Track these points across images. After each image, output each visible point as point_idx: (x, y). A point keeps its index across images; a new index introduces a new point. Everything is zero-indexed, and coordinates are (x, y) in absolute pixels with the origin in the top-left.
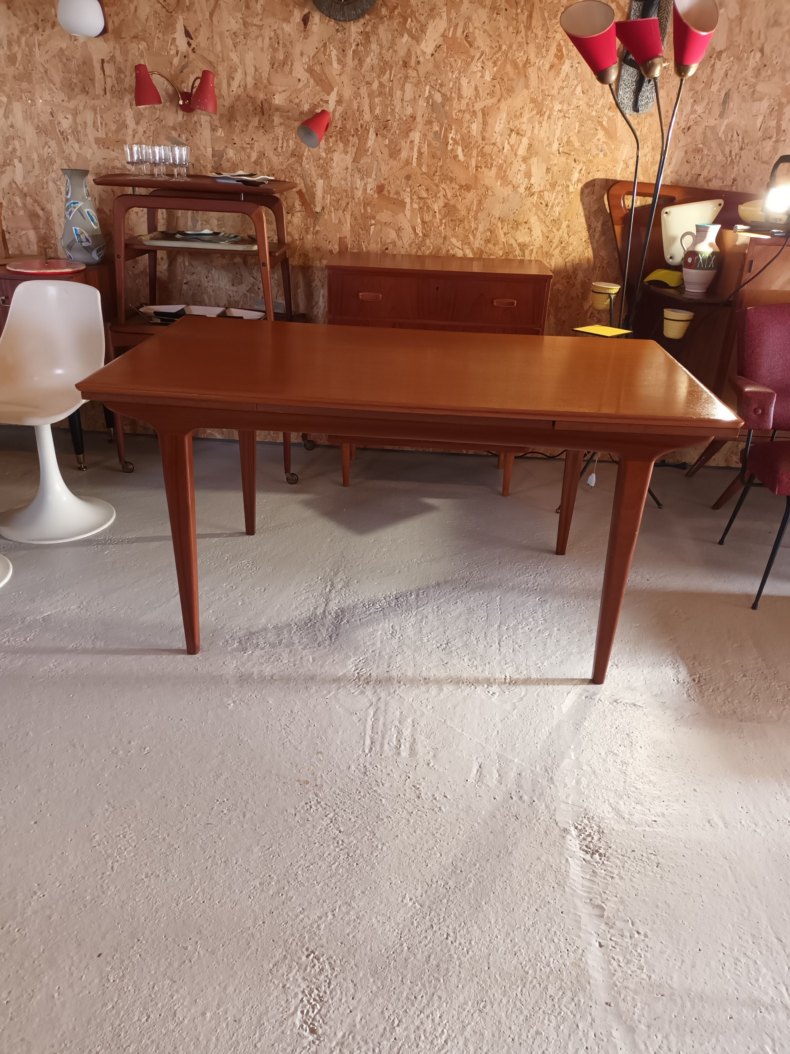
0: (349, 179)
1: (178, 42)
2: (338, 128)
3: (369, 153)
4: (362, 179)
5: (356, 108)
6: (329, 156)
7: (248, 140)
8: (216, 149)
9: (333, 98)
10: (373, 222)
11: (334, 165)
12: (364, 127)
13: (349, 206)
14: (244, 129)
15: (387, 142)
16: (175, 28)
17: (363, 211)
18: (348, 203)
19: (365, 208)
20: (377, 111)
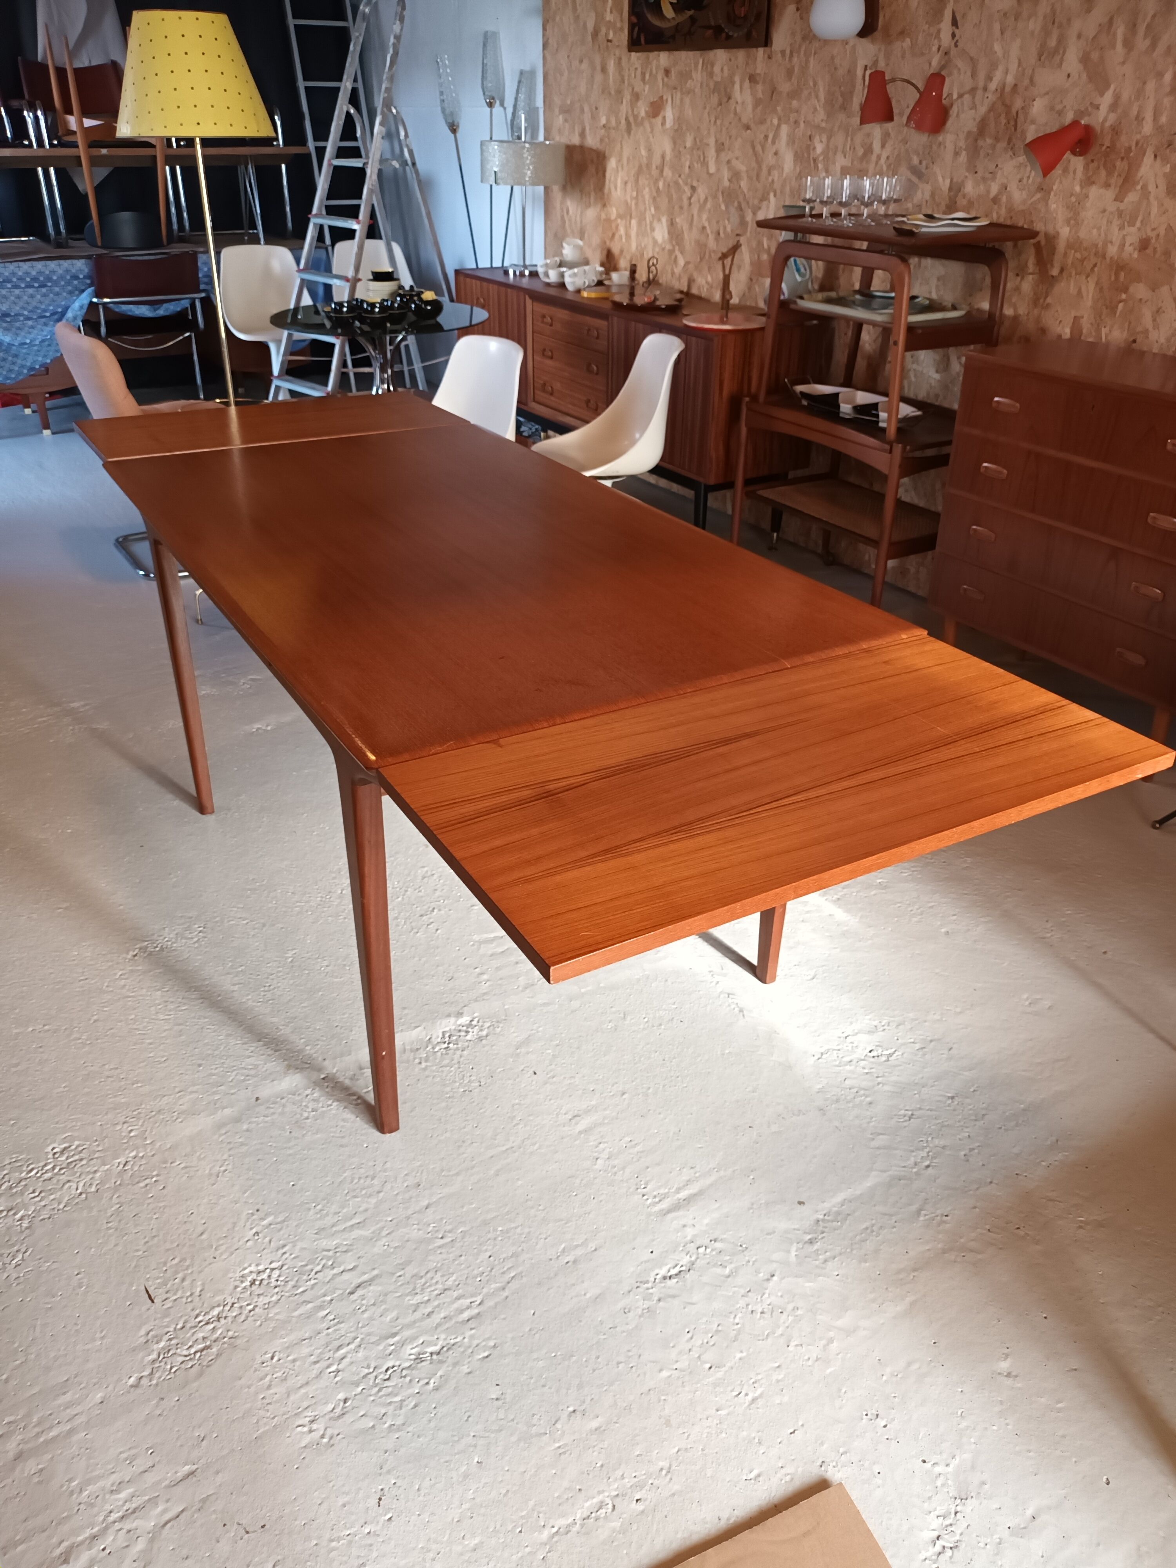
0: (1104, 228)
1: (942, 36)
2: (1104, 148)
3: (1139, 187)
4: (1121, 228)
5: (1135, 113)
6: (1084, 191)
7: (992, 167)
8: (955, 180)
9: (1107, 99)
10: (1124, 296)
11: (1088, 205)
12: (1140, 145)
13: (1096, 269)
14: (990, 152)
15: (1167, 169)
16: (942, 15)
17: (1113, 278)
18: (1095, 265)
19: (1117, 275)
20: (1163, 119)
